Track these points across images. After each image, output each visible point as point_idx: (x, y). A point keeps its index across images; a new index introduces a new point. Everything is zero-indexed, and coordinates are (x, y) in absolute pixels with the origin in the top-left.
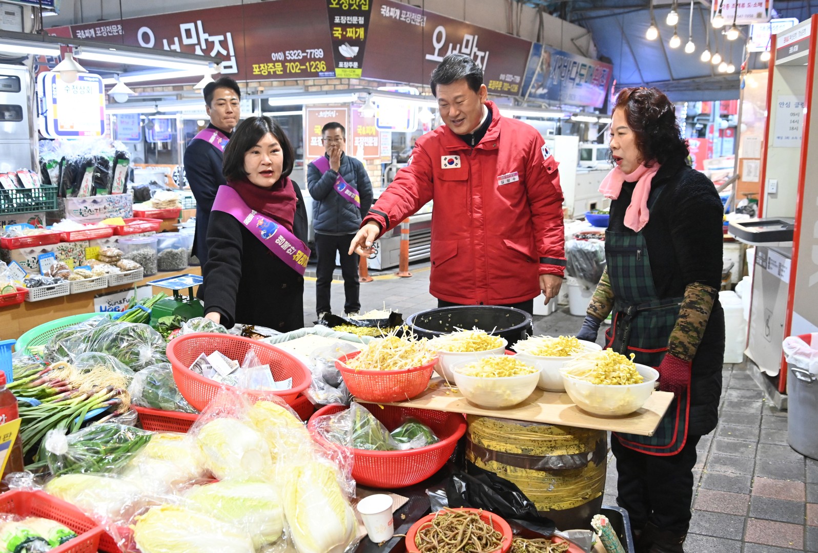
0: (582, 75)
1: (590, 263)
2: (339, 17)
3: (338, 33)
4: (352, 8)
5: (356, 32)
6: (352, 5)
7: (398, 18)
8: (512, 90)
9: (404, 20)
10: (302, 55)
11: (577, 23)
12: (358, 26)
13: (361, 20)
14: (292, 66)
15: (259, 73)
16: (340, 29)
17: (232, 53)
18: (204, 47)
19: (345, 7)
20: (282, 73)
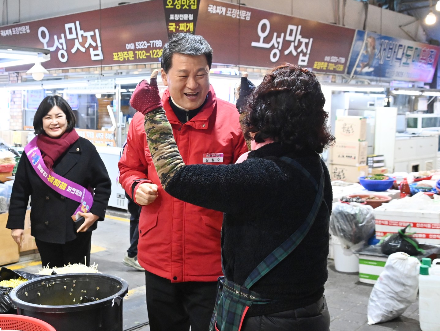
0: (408, 56)
1: (350, 224)
2: (173, 15)
3: (172, 27)
4: (184, 8)
5: (187, 26)
6: (184, 5)
7: (224, 14)
8: (338, 69)
9: (230, 15)
10: (147, 45)
11: (405, 12)
12: (188, 21)
13: (191, 17)
14: (140, 53)
15: (118, 59)
16: (174, 24)
17: (99, 45)
18: (81, 40)
19: (178, 7)
20: (133, 59)
